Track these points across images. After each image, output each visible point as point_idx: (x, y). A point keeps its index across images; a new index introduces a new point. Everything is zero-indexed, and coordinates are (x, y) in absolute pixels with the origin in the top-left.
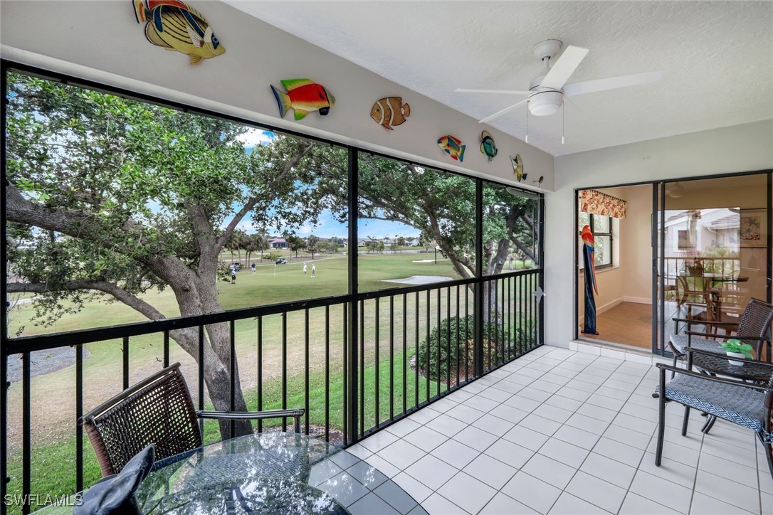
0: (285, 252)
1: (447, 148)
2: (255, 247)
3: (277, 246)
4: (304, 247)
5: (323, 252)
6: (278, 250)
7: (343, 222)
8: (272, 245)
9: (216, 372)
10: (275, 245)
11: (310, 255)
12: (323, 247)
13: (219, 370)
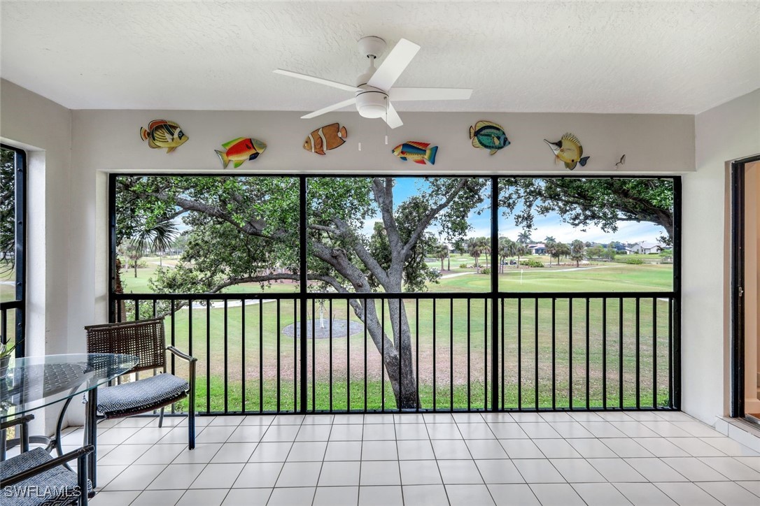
0: (546, 259)
1: (403, 156)
2: (508, 252)
3: (540, 252)
4: (566, 253)
5: (595, 260)
6: (541, 256)
7: (576, 225)
8: (534, 251)
9: (390, 356)
10: (537, 251)
11: (575, 263)
12: (594, 254)
13: (392, 355)
